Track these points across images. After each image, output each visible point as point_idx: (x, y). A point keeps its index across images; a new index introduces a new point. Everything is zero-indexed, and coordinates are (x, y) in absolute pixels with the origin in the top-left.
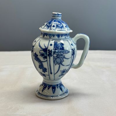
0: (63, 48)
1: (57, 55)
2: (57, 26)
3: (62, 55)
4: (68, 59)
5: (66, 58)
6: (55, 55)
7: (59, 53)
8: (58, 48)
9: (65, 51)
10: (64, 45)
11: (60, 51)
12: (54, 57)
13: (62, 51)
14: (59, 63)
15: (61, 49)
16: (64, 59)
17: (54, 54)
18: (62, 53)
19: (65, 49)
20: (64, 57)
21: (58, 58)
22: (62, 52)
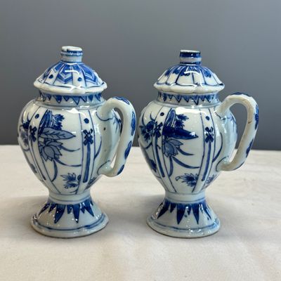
0: (59, 127)
1: (45, 139)
2: (59, 76)
3: (55, 141)
4: (73, 151)
5: (65, 149)
6: (42, 140)
7: (49, 137)
8: (48, 124)
9: (62, 133)
10: (63, 118)
11: (51, 131)
12: (39, 142)
13: (57, 132)
14: (52, 158)
15: (54, 127)
16: (62, 151)
17: (39, 137)
18: (55, 137)
19: (63, 128)
20: (61, 146)
21: (47, 146)
22: (57, 134)
